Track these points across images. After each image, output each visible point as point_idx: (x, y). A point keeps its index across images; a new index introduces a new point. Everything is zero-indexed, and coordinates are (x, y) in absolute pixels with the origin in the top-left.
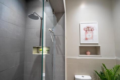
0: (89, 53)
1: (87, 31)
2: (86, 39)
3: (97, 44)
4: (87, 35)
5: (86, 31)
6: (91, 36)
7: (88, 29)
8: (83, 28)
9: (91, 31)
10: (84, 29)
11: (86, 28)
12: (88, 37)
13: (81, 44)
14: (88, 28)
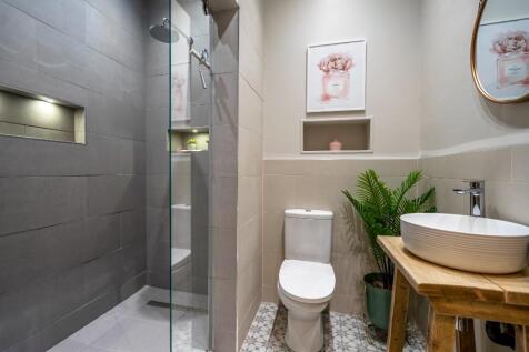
0: (336, 145)
1: (331, 73)
2: (326, 98)
3: (362, 112)
4: (331, 83)
5: (327, 71)
6: (341, 88)
7: (332, 64)
8: (318, 63)
9: (343, 69)
10: (320, 66)
11: (327, 60)
12: (331, 90)
13: (309, 115)
14: (334, 60)
